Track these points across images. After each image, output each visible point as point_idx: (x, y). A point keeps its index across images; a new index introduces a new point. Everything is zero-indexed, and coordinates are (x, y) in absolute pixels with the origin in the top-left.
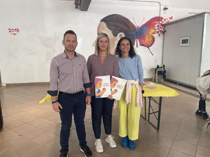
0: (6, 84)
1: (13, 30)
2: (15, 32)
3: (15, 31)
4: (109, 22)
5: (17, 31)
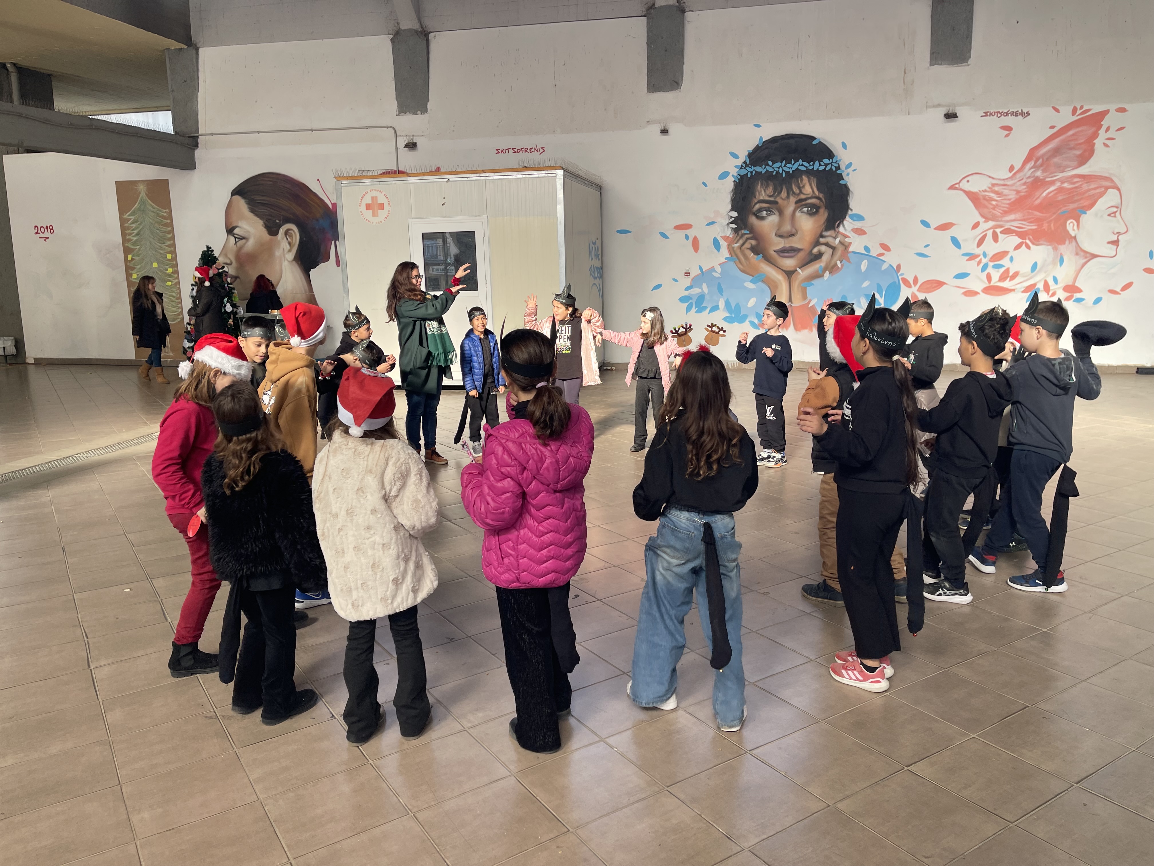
0: (35, 359)
1: (42, 229)
2: (47, 234)
3: (46, 230)
4: (253, 197)
5: (51, 230)
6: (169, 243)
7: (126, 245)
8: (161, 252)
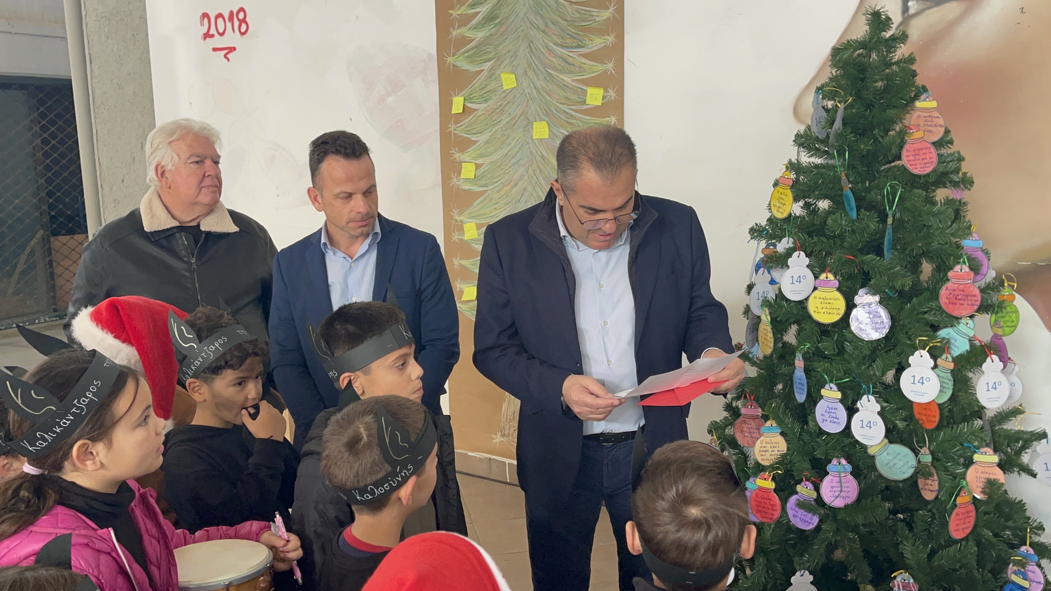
2: (231, 39)
3: (229, 25)
5: (240, 22)
6: (597, 43)
7: (450, 60)
8: (568, 79)
